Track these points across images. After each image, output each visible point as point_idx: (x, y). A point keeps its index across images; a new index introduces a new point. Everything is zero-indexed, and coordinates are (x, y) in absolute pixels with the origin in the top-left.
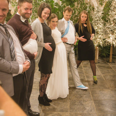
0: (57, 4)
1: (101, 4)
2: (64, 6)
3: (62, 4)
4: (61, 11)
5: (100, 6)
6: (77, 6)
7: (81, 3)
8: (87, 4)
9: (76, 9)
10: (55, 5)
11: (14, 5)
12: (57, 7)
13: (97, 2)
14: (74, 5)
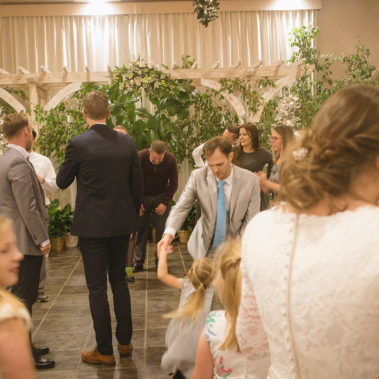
0: (144, 112)
1: (254, 110)
2: (163, 116)
3: (157, 113)
4: (154, 129)
5: (252, 113)
6: (196, 115)
7: (206, 107)
8: (220, 108)
9: (193, 121)
10: (140, 115)
11: (42, 119)
12: (145, 120)
13: (243, 104)
14: (188, 113)
